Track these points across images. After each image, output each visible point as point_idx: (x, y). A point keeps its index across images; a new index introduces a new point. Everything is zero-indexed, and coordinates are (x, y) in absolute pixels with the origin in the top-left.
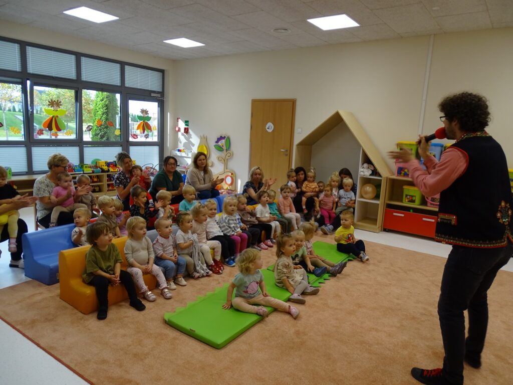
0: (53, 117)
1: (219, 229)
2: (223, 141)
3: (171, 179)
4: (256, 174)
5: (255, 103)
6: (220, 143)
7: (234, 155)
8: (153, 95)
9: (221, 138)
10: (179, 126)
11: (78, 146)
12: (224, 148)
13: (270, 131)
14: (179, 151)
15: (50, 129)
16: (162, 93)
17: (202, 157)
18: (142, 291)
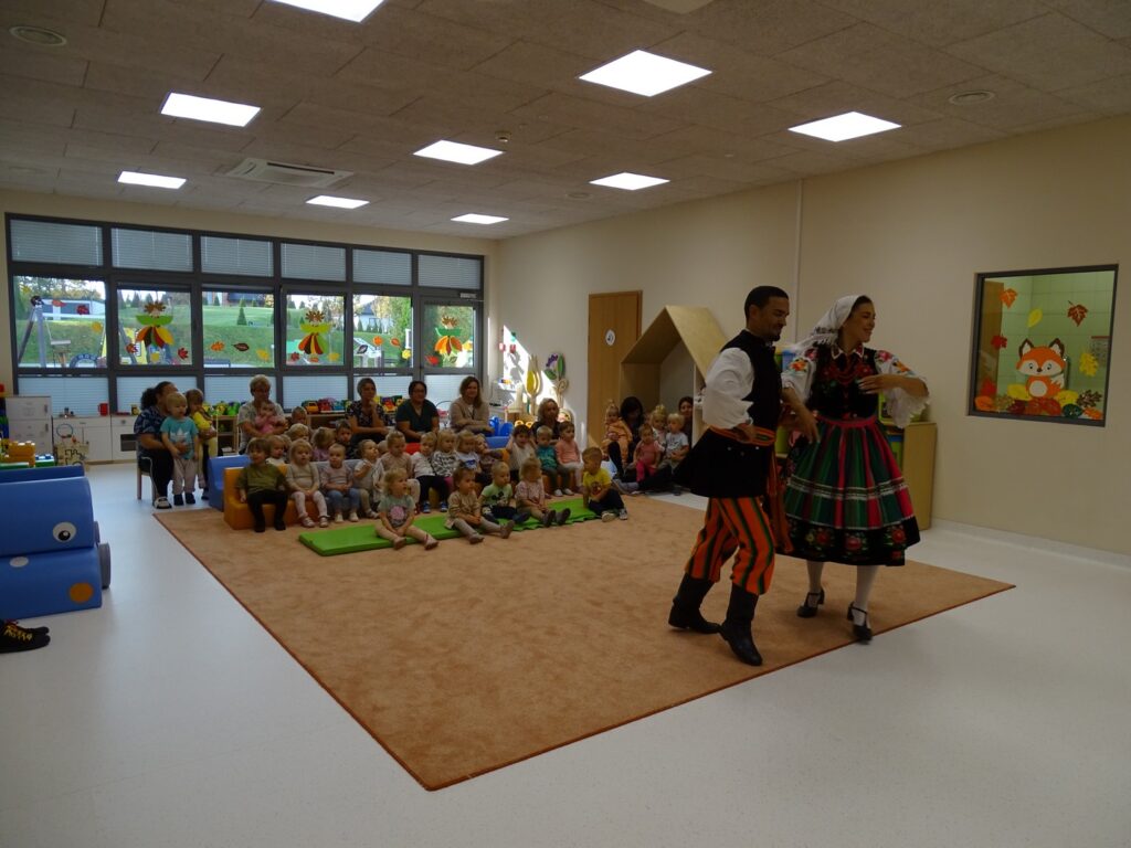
0: (312, 334)
1: (431, 469)
2: (555, 363)
3: (419, 412)
4: (549, 409)
5: (593, 298)
6: (551, 367)
7: (570, 385)
8: (463, 295)
9: (553, 358)
10: (505, 342)
11: (347, 375)
12: (557, 374)
13: (610, 343)
14: (503, 381)
15: (308, 351)
16: (480, 292)
17: (473, 384)
18: (301, 515)
